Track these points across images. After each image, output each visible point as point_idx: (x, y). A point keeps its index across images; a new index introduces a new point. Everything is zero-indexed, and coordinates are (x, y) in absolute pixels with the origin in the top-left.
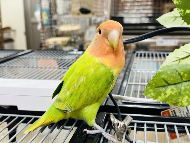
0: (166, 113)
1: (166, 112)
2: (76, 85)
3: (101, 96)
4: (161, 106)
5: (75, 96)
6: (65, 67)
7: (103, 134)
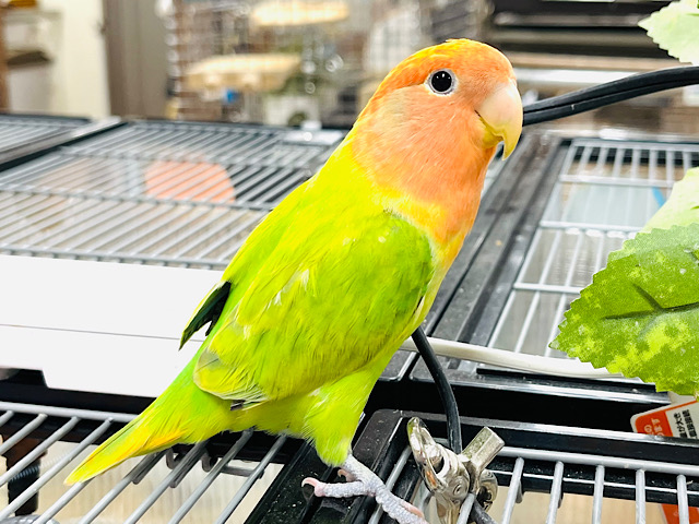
0: (654, 421)
1: (654, 416)
2: (278, 297)
3: (380, 347)
4: (635, 390)
5: (275, 343)
6: (258, 204)
7: (379, 500)
